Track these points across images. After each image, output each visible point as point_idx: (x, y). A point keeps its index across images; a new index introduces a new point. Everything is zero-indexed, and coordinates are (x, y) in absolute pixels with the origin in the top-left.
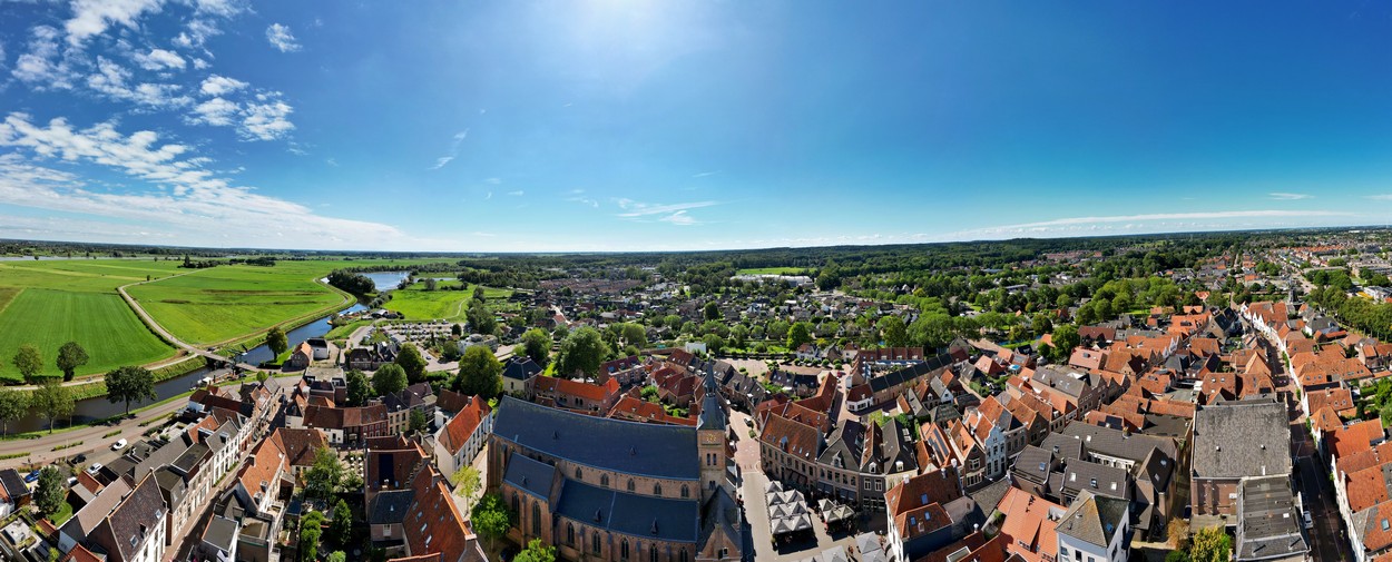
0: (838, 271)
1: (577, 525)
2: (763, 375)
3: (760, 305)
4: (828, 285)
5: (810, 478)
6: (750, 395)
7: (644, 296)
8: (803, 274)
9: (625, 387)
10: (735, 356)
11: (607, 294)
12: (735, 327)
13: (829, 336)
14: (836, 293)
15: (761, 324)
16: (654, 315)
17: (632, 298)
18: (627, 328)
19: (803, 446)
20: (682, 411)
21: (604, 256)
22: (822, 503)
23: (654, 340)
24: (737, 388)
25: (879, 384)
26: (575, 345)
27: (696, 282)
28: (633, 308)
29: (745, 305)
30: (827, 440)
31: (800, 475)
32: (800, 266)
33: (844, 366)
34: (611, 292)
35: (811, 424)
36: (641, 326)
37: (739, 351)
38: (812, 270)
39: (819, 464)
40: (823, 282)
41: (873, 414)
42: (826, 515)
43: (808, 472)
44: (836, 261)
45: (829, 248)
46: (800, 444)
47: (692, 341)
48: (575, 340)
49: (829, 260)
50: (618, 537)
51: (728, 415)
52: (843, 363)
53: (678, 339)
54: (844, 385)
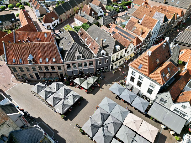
5: (59, 72)
19: (47, 56)
25: (59, 11)
46: (44, 55)
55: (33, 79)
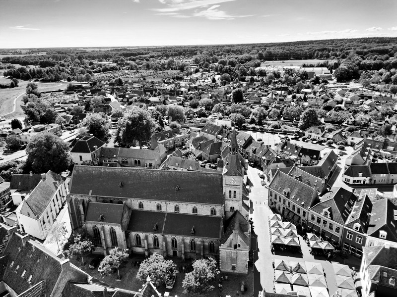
0: (359, 64)
1: (142, 235)
2: (276, 145)
3: (279, 92)
4: (344, 77)
5: (302, 218)
6: (264, 158)
7: (183, 83)
8: (322, 66)
9: (170, 150)
10: (254, 130)
11: (152, 82)
12: (256, 109)
13: (338, 123)
14: (352, 85)
15: (278, 108)
16: (191, 98)
17: (173, 85)
18: (170, 109)
19: (300, 197)
20: (212, 165)
21: (148, 50)
22: (310, 235)
23: (191, 118)
24: (254, 152)
25: (378, 169)
26: (130, 122)
27: (226, 72)
28: (174, 93)
29: (266, 91)
30: (320, 198)
31: (295, 214)
32: (321, 57)
33: (346, 148)
34: (155, 80)
35: (309, 183)
36: (181, 107)
37: (258, 127)
38: (332, 62)
39: (311, 212)
40: (341, 74)
41: (367, 190)
42: (312, 243)
43: (301, 214)
44: (358, 53)
45: (355, 40)
46: (298, 195)
47: (221, 119)
48: (130, 119)
49: (352, 52)
50: (169, 238)
51: (246, 169)
52: (346, 145)
53: (210, 117)
54: (343, 163)
55: (279, 211)
